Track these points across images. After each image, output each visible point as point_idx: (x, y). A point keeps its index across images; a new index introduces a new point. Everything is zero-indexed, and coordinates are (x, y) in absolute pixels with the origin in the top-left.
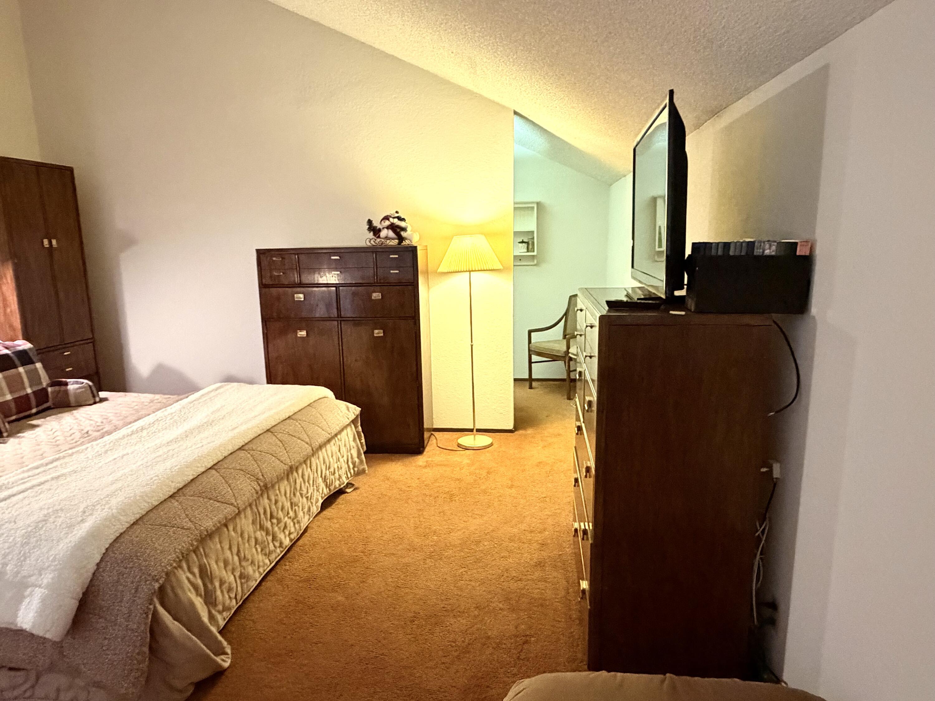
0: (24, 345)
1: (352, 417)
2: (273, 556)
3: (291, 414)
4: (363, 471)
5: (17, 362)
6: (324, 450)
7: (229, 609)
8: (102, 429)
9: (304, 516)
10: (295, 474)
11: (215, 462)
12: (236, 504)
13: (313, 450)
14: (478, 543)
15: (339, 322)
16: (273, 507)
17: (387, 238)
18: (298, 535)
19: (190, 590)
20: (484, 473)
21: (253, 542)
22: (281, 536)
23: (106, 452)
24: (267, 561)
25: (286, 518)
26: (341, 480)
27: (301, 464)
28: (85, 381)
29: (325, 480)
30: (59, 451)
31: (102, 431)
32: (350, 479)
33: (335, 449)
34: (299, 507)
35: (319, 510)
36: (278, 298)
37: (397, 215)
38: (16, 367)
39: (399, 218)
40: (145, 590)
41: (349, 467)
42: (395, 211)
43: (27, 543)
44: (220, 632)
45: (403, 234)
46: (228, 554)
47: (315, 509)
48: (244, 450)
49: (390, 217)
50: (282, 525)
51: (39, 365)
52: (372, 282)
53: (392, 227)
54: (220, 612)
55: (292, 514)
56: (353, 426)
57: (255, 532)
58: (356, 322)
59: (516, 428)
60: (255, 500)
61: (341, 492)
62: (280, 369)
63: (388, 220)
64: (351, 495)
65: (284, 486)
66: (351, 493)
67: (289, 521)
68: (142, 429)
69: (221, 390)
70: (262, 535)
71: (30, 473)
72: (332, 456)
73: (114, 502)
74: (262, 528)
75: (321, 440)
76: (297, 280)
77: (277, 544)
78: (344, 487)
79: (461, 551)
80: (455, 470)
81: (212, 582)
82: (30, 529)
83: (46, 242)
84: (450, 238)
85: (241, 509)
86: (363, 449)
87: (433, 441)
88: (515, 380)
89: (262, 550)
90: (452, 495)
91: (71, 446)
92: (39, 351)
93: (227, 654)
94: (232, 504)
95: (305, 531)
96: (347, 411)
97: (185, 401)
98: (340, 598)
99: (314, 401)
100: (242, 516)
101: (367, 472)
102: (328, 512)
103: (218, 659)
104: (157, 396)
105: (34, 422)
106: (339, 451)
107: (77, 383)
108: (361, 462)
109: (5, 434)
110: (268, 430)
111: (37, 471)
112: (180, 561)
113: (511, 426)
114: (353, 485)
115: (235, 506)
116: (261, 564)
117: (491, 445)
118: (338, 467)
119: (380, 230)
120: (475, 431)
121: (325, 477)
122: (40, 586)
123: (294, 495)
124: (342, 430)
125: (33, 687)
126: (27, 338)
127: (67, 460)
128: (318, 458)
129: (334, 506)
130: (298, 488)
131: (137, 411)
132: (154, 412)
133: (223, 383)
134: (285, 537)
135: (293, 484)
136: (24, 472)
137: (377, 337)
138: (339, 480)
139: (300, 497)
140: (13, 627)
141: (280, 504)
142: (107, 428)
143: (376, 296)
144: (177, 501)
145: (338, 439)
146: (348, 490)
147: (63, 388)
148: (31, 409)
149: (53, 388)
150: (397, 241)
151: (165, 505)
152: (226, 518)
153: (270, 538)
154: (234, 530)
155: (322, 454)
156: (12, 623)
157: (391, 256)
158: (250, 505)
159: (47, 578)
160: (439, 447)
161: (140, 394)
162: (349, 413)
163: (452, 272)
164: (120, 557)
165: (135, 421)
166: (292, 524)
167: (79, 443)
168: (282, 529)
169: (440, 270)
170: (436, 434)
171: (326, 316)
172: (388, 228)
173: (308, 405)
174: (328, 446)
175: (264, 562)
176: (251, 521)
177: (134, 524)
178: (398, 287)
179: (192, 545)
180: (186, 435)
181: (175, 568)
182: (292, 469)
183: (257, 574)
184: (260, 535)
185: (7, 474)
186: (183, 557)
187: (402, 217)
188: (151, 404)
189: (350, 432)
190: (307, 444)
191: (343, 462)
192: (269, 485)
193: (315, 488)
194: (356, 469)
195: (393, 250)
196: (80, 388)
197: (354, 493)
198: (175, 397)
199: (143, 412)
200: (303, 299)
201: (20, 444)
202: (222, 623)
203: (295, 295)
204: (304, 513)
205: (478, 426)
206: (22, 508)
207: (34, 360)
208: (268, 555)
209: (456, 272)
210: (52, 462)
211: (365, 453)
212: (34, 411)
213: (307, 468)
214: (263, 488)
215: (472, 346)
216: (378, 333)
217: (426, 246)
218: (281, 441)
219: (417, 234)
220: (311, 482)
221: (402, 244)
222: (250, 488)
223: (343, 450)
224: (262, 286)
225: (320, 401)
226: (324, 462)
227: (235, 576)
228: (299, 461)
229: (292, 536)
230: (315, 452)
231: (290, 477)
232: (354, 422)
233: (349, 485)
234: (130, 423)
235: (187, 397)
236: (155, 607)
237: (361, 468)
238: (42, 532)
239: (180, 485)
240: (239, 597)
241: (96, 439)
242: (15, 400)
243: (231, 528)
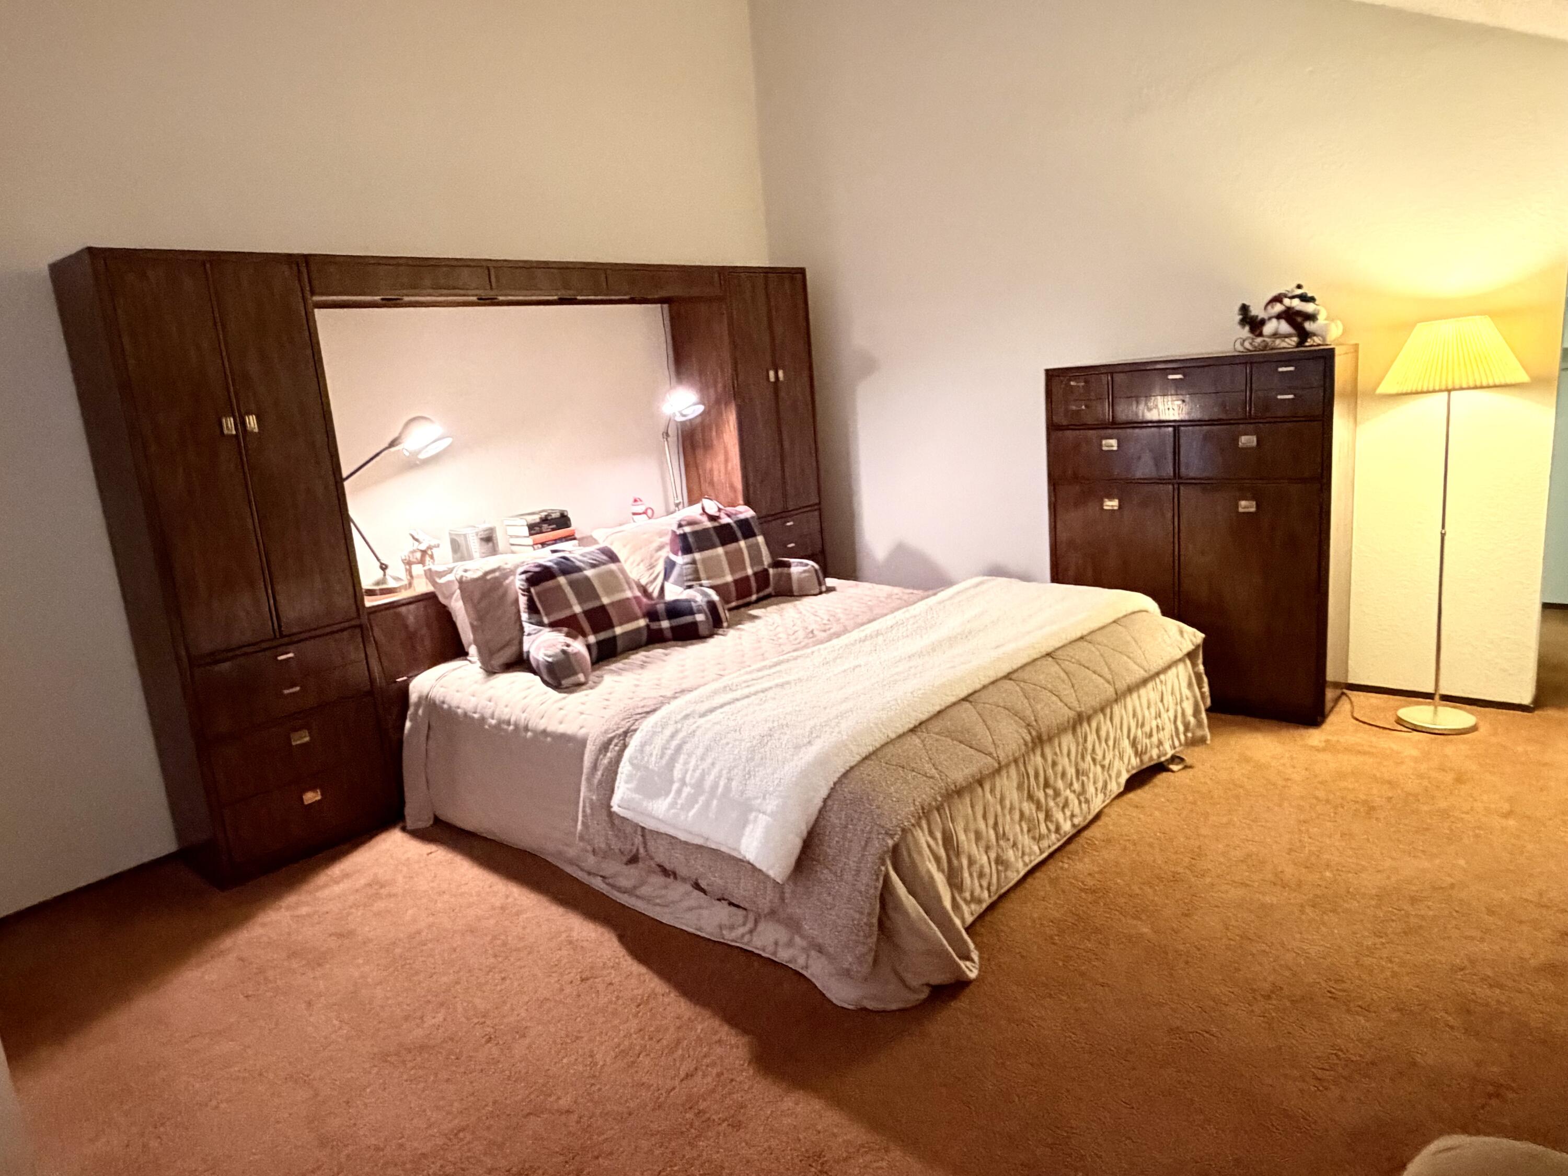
0: (746, 512)
1: (1190, 647)
2: (1045, 843)
3: (1085, 633)
4: (1202, 740)
5: (739, 534)
6: (1135, 695)
7: (979, 901)
8: (829, 629)
9: (1096, 794)
10: (1085, 725)
11: (970, 691)
12: (995, 755)
13: (1116, 694)
14: (1414, 900)
15: (1176, 486)
16: (1050, 771)
17: (1275, 335)
18: (1084, 821)
19: (930, 861)
20: (1449, 778)
21: (1017, 816)
22: (1059, 816)
23: (835, 660)
24: (1036, 848)
25: (1068, 791)
26: (1161, 748)
27: (1095, 712)
28: (811, 563)
29: (1134, 744)
30: (782, 653)
31: (828, 632)
32: (1177, 749)
33: (1154, 696)
34: (1088, 778)
35: (1122, 789)
36: (1077, 446)
37: (1299, 292)
38: (736, 540)
39: (1304, 298)
40: (876, 847)
41: (1177, 729)
42: (1295, 285)
43: (752, 759)
44: (967, 930)
45: (1308, 326)
46: (982, 825)
47: (1115, 787)
48: (1010, 679)
49: (1286, 296)
50: (1061, 800)
51: (760, 539)
52: (1240, 416)
53: (1290, 316)
54: (968, 903)
55: (1077, 786)
56: (1188, 662)
57: (1021, 802)
58: (1205, 484)
59: (1539, 702)
60: (1023, 756)
61: (1160, 768)
62: (1073, 560)
63: (1281, 302)
64: (1176, 776)
65: (1067, 741)
66: (1177, 773)
67: (1072, 797)
68: (878, 633)
69: (985, 587)
70: (1031, 810)
71: (754, 675)
72: (1149, 708)
73: (844, 725)
74: (1030, 797)
75: (1130, 679)
76: (1108, 416)
77: (1052, 827)
78: (1167, 760)
79: (1378, 907)
80: (1385, 763)
81: (958, 855)
82: (755, 742)
83: (772, 374)
84: (1408, 327)
85: (1003, 763)
86: (1204, 704)
87: (1344, 706)
88: (1546, 606)
89: (1029, 831)
90: (1373, 808)
91: (794, 647)
92: (763, 520)
93: (972, 961)
94: (990, 754)
95: (1098, 817)
96: (1179, 638)
97: (932, 600)
98: (1145, 930)
99: (1125, 616)
100: (1004, 773)
101: (1208, 742)
102: (1137, 796)
103: (963, 964)
104: (897, 590)
105: (754, 612)
106: (1162, 701)
107: (802, 564)
108: (1200, 724)
109: (725, 624)
110: (1048, 655)
111: (760, 674)
112: (920, 818)
113: (1526, 698)
114: (1182, 760)
115: (993, 758)
116: (1027, 850)
117: (1474, 729)
118: (1158, 727)
119: (1263, 322)
120: (1437, 697)
121: (1135, 739)
122: (764, 813)
123: (1083, 758)
124: (1169, 667)
125: (751, 932)
126: (747, 503)
127: (792, 664)
128: (1125, 707)
129: (1147, 788)
130: (1090, 747)
131: (871, 609)
132: (892, 612)
133: (986, 578)
134: (1065, 820)
135: (1081, 740)
136: (747, 673)
137: (1244, 513)
138: (1158, 747)
139: (1091, 763)
140: (735, 854)
141: (1059, 769)
142: (836, 628)
143: (1247, 440)
144: (919, 738)
145: (1161, 682)
146: (1174, 767)
147: (785, 570)
148: (751, 595)
149: (775, 570)
150: (1295, 339)
151: (903, 740)
152: (981, 773)
153: (1042, 816)
154: (992, 791)
155: (1132, 701)
156: (734, 849)
157: (1280, 369)
158: (1016, 761)
159: (771, 805)
160: (1357, 720)
161: (875, 585)
162: (1183, 641)
163: (1406, 394)
164: (849, 796)
165: (870, 621)
166: (1076, 802)
167: (803, 644)
168: (1061, 805)
169: (1381, 390)
170: (1353, 695)
171: (1154, 474)
172: (1279, 317)
173: (1114, 622)
174: (1143, 691)
175: (1030, 848)
176: (1015, 784)
177: (866, 758)
178: (1289, 425)
179: (936, 800)
180: (934, 648)
181: (913, 825)
182: (1081, 719)
183: (1020, 865)
184: (1028, 807)
185: (730, 674)
186: (923, 813)
187: (1310, 295)
188: (889, 601)
189: (1183, 672)
190: (1109, 682)
191: (1167, 721)
192: (1045, 737)
193: (1117, 753)
194: (1190, 735)
195: (1287, 358)
196: (805, 571)
197: (1184, 773)
198: (920, 593)
199: (877, 611)
200: (1115, 448)
201: (740, 638)
202: (969, 919)
203: (1104, 442)
204: (1096, 789)
205: (1444, 691)
206: (747, 715)
207: (756, 531)
208: (1038, 839)
209: (1417, 393)
210: (776, 665)
211: (1208, 710)
212: (754, 597)
213: (1105, 718)
214: (1037, 741)
215: (1443, 536)
216: (1246, 506)
217: (1357, 345)
218: (1067, 673)
219: (1339, 323)
220: (1111, 743)
221: (1307, 344)
222: (1016, 735)
223: (1168, 699)
224: (1052, 427)
225: (1133, 616)
226: (1134, 715)
227: (989, 858)
228: (1092, 707)
229: (1076, 821)
230: (1120, 696)
231: (1079, 730)
232: (1191, 655)
233: (1175, 759)
234: (863, 624)
235: (935, 594)
236: (887, 869)
237: (1199, 733)
238: (767, 749)
239: (924, 717)
240: (993, 888)
241: (822, 642)
242: (736, 582)
243: (987, 787)
